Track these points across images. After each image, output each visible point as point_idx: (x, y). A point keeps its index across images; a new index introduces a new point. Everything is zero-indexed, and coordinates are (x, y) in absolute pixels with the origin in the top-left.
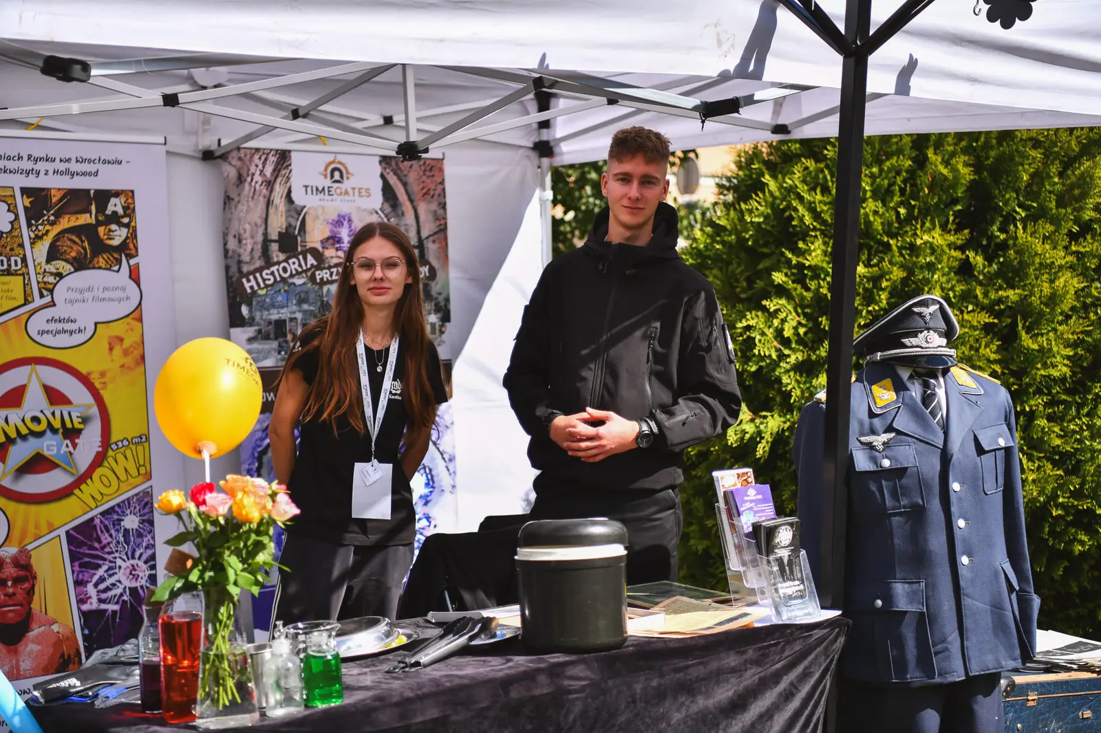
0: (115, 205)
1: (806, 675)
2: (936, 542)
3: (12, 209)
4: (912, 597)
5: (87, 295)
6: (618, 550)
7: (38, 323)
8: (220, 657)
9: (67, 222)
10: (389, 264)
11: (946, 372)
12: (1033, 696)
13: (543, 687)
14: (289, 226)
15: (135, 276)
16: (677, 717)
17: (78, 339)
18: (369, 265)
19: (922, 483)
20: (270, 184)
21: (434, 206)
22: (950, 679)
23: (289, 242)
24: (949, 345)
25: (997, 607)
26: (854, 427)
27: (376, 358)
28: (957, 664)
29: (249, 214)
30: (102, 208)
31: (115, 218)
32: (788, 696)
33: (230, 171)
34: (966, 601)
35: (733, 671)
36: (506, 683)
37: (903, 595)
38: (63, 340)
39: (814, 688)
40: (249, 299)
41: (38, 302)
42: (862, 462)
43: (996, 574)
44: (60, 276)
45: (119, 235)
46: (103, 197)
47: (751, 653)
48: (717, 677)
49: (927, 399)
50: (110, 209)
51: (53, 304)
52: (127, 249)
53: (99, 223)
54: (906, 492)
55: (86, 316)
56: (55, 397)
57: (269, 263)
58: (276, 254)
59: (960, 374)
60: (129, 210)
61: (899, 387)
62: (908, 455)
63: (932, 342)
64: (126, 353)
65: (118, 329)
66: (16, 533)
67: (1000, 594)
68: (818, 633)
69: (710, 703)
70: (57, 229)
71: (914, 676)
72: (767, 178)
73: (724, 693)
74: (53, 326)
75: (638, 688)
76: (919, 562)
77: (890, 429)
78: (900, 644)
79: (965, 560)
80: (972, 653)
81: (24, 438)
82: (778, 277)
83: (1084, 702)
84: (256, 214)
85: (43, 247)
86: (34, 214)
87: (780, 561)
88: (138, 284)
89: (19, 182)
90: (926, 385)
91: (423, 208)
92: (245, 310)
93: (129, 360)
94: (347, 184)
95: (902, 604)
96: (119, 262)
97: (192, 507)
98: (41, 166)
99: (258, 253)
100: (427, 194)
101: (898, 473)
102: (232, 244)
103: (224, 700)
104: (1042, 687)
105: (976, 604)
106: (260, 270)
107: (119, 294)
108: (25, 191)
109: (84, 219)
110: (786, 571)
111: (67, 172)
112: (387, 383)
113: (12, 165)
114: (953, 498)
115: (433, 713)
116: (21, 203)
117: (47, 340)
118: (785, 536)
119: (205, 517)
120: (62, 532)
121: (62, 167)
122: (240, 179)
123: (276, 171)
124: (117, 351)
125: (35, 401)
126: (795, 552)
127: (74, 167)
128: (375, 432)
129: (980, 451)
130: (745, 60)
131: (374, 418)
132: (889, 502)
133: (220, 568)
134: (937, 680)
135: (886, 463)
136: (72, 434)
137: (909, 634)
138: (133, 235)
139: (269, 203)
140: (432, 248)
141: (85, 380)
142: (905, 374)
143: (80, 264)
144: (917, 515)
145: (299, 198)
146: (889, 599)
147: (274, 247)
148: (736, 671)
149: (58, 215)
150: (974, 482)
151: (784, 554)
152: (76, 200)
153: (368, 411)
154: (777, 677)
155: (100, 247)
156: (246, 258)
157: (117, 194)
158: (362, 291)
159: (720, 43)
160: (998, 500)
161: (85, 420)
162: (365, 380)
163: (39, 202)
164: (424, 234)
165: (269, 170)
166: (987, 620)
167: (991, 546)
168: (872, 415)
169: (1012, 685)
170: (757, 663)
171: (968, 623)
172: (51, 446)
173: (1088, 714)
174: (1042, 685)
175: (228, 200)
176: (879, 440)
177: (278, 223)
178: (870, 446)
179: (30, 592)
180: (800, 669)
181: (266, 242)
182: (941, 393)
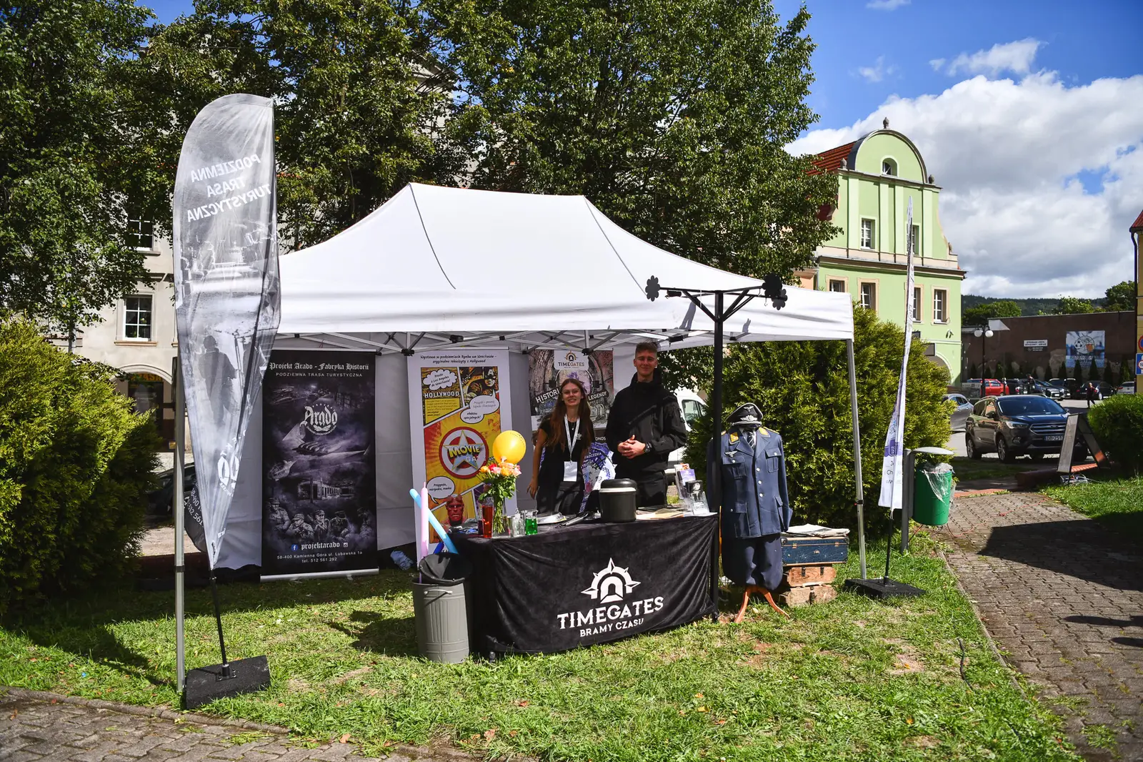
0: (491, 372)
1: (701, 534)
2: (751, 489)
3: (456, 375)
4: (742, 508)
5: (481, 405)
6: (632, 489)
7: (464, 415)
8: (498, 518)
9: (474, 379)
10: (575, 391)
11: (757, 429)
12: (795, 545)
13: (604, 533)
14: (553, 378)
15: (497, 397)
16: (652, 545)
17: (478, 420)
18: (568, 392)
19: (746, 469)
20: (546, 363)
21: (608, 369)
22: (755, 536)
23: (553, 384)
24: (758, 420)
25: (773, 512)
26: (723, 449)
27: (572, 425)
28: (758, 531)
29: (538, 374)
30: (486, 373)
31: (491, 377)
32: (695, 540)
33: (531, 358)
34: (761, 509)
35: (673, 531)
36: (590, 531)
37: (739, 508)
38: (473, 421)
39: (705, 538)
40: (538, 405)
41: (465, 407)
42: (725, 461)
43: (773, 500)
44: (472, 398)
45: (492, 383)
46: (487, 369)
47: (680, 525)
48: (668, 532)
49: (749, 439)
50: (489, 373)
51: (469, 408)
52: (495, 388)
53: (485, 379)
54: (741, 471)
55: (480, 412)
56: (470, 441)
57: (545, 392)
58: (549, 389)
59: (763, 431)
60: (496, 374)
61: (740, 435)
62: (742, 458)
63: (751, 419)
64: (494, 425)
65: (491, 417)
66: (457, 489)
67: (774, 507)
68: (706, 520)
69: (665, 541)
70: (471, 381)
71: (743, 535)
72: (741, 355)
73: (670, 538)
74: (469, 416)
75: (638, 535)
76: (745, 495)
77: (735, 450)
78: (738, 524)
79: (761, 495)
80: (764, 527)
81: (460, 455)
82: (742, 393)
83: (816, 548)
84: (541, 374)
85: (467, 387)
86: (463, 376)
87: (695, 495)
88: (498, 399)
89: (458, 365)
90: (749, 434)
91: (604, 370)
92: (536, 409)
93: (495, 428)
94: (575, 361)
95: (739, 510)
96: (492, 392)
97: (489, 471)
98: (466, 359)
99: (541, 388)
100: (606, 365)
101: (738, 465)
102: (532, 385)
103: (500, 531)
104: (798, 542)
105: (766, 510)
106: (542, 394)
107: (492, 404)
108: (460, 368)
109: (481, 377)
110: (697, 498)
111: (475, 361)
112: (576, 434)
113: (457, 359)
114: (757, 473)
115: (566, 538)
116: (459, 372)
117: (467, 421)
118: (697, 487)
119: (493, 475)
120: (472, 489)
121: (473, 359)
122: (535, 361)
123: (548, 358)
124: (491, 424)
125: (463, 443)
126: (701, 493)
127: (477, 359)
128: (571, 449)
129: (767, 457)
130: (684, 323)
131: (571, 445)
132: (735, 475)
133: (497, 490)
134: (750, 537)
135: (734, 461)
136: (476, 454)
137: (741, 520)
138: (497, 383)
139: (545, 369)
140: (607, 384)
141: (479, 435)
142: (742, 431)
143: (478, 394)
144: (744, 479)
145: (557, 367)
146: (735, 509)
147: (548, 385)
148: (675, 531)
149: (471, 376)
150: (764, 468)
151: (697, 493)
152: (478, 371)
153: (570, 444)
154: (690, 534)
155: (486, 387)
156: (537, 390)
157: (491, 368)
158: (566, 402)
159: (674, 317)
160: (776, 475)
161: (480, 449)
162: (568, 433)
163: (465, 371)
164: (605, 379)
165: (546, 357)
166: (769, 516)
167: (771, 489)
168: (730, 445)
169: (786, 541)
170: (682, 529)
171: (762, 517)
172: (468, 459)
173: (817, 552)
174: (799, 541)
175: (531, 369)
176: (732, 454)
177: (549, 377)
178: (729, 456)
179: (462, 510)
180: (699, 531)
181: (545, 383)
182: (754, 437)
